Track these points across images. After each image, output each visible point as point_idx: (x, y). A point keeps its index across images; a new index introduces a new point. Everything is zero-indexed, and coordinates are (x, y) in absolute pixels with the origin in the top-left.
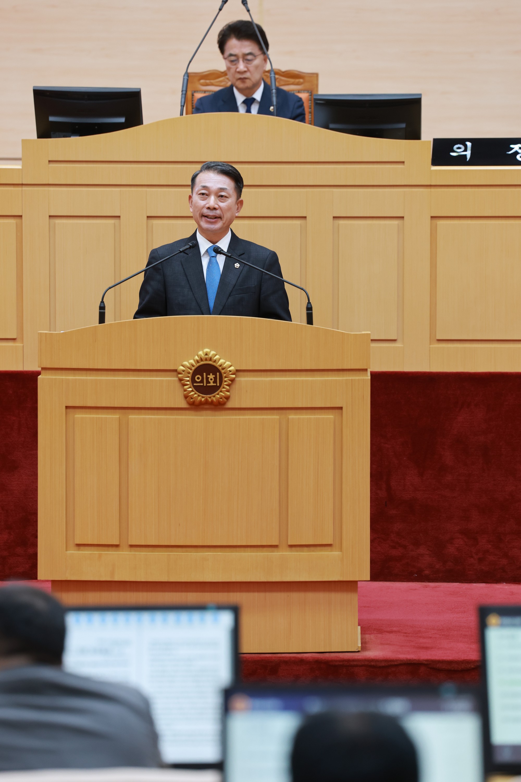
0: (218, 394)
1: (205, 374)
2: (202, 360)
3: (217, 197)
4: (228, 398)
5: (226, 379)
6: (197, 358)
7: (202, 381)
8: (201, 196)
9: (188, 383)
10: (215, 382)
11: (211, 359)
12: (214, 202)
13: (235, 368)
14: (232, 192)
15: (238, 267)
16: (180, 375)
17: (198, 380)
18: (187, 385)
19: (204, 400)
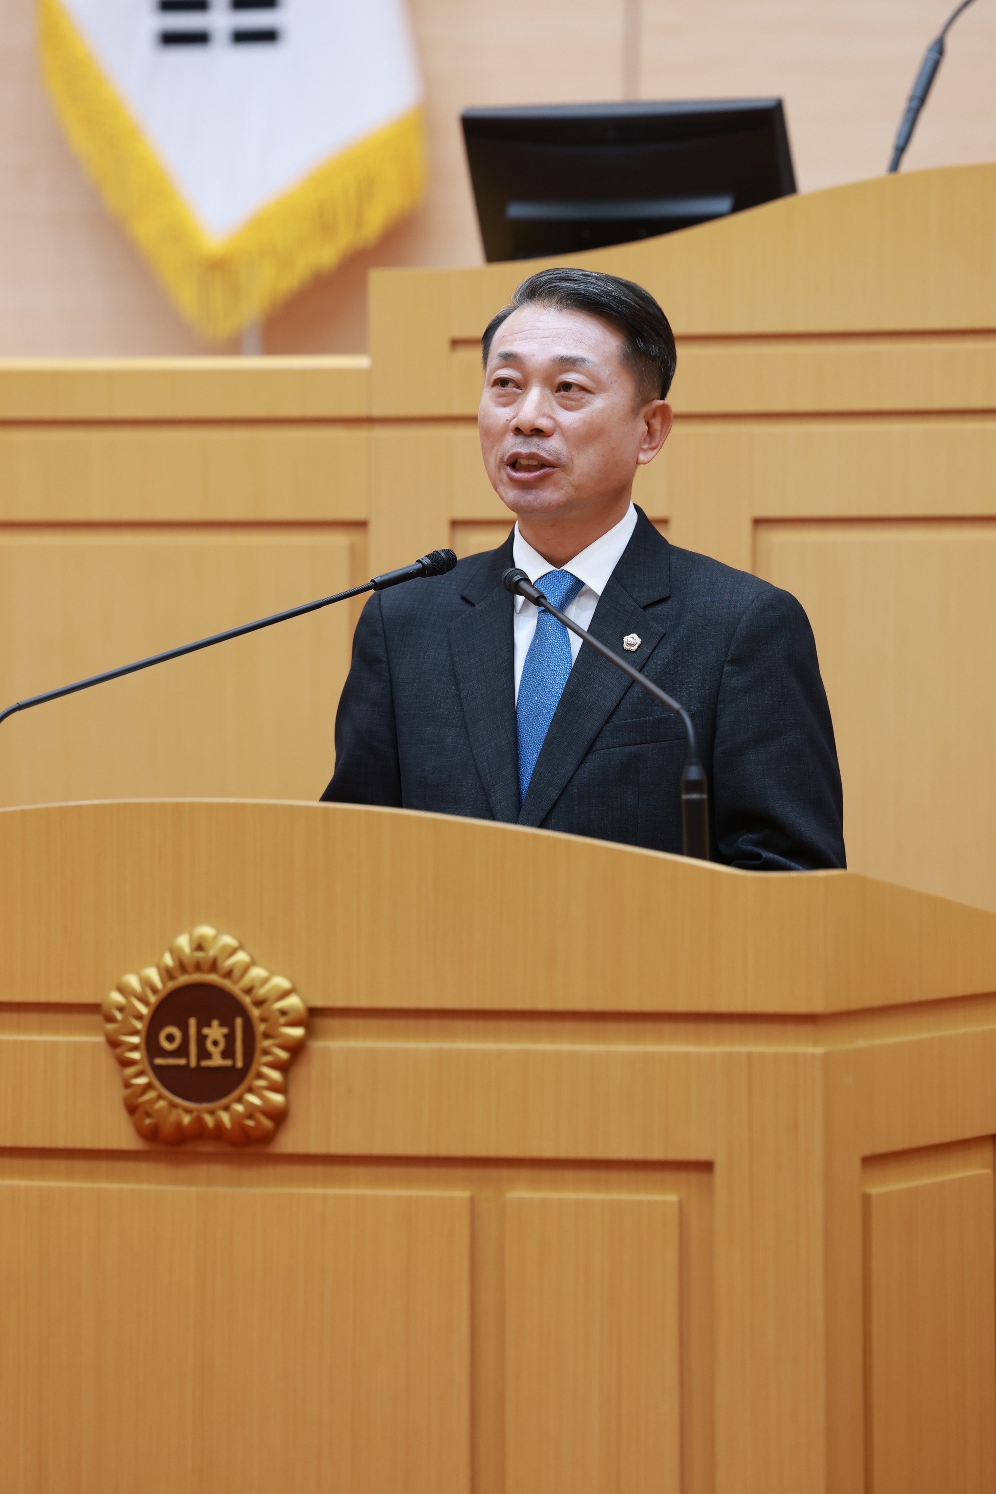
0: (240, 1100)
1: (193, 1022)
2: (182, 967)
3: (552, 391)
4: (279, 1117)
5: (267, 1043)
6: (168, 959)
7: (182, 1052)
8: (498, 390)
9: (136, 1055)
10: (228, 1053)
11: (213, 966)
12: (539, 408)
13: (303, 1000)
14: (609, 375)
15: (636, 647)
16: (110, 1026)
17: (167, 1046)
18: (131, 1063)
19: (191, 1123)
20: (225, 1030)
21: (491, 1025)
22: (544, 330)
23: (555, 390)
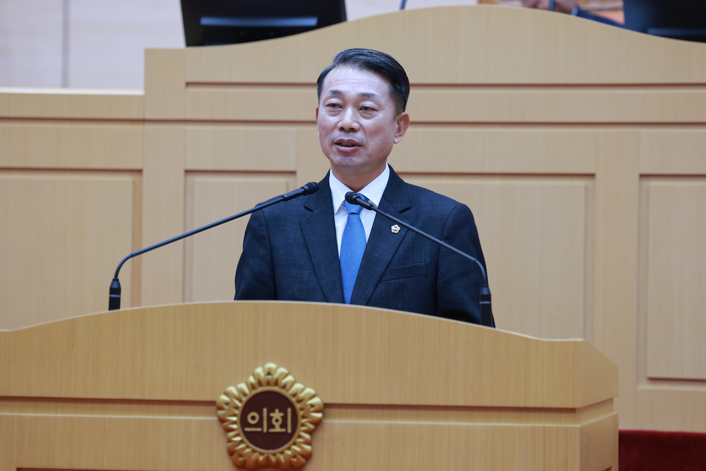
0: (289, 449)
1: (265, 410)
2: (260, 383)
3: (357, 110)
4: (308, 457)
5: (304, 421)
6: (252, 379)
7: (260, 424)
8: (330, 108)
9: (235, 426)
10: (284, 425)
11: (276, 383)
12: (352, 118)
13: (322, 399)
14: (385, 102)
15: (398, 231)
16: (221, 412)
17: (252, 422)
18: (232, 430)
19: (263, 460)
20: (282, 414)
21: (415, 412)
22: (353, 80)
23: (359, 109)
